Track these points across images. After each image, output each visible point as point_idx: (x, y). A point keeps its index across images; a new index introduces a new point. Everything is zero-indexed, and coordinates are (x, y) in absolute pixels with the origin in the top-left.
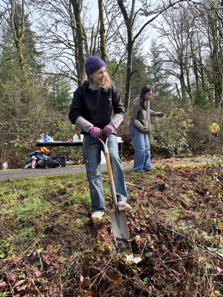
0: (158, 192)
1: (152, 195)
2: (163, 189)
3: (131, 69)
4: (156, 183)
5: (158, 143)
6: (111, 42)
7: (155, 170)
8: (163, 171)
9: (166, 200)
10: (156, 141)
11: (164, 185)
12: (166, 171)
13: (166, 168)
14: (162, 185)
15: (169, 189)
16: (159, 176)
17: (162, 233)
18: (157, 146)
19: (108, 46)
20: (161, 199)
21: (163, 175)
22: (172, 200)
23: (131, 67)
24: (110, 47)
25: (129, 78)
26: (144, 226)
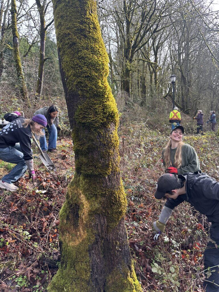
0: (61, 160)
1: (56, 162)
2: (65, 159)
3: (44, 55)
4: (60, 155)
5: (67, 127)
6: (23, 21)
7: (61, 147)
8: (67, 148)
9: (66, 165)
10: (65, 125)
11: (65, 156)
12: (69, 148)
13: (70, 145)
14: (64, 156)
15: (69, 159)
16: (63, 151)
17: (60, 180)
18: (66, 129)
19: (19, 24)
20: (62, 164)
21: (66, 150)
22: (70, 165)
23: (44, 54)
24: (21, 25)
25: (42, 64)
26: (49, 178)
